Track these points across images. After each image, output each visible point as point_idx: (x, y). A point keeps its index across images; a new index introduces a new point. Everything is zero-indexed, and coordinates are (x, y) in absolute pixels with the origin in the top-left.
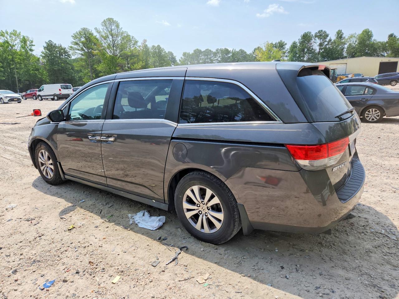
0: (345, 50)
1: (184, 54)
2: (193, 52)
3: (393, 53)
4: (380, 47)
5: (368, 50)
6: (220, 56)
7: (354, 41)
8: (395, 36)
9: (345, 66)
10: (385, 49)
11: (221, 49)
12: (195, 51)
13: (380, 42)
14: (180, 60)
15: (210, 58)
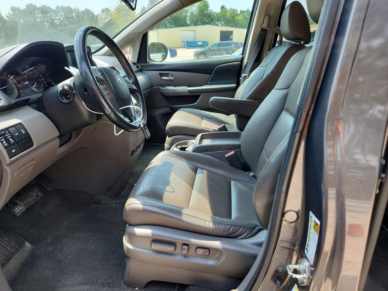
0: (188, 18)
1: (13, 9)
2: (25, 7)
3: (225, 23)
4: (215, 17)
5: (207, 19)
6: (62, 15)
7: (195, 10)
8: (225, 8)
9: (194, 33)
10: (219, 20)
11: (62, 7)
12: (27, 6)
13: (215, 13)
14: (8, 17)
15: (50, 17)
